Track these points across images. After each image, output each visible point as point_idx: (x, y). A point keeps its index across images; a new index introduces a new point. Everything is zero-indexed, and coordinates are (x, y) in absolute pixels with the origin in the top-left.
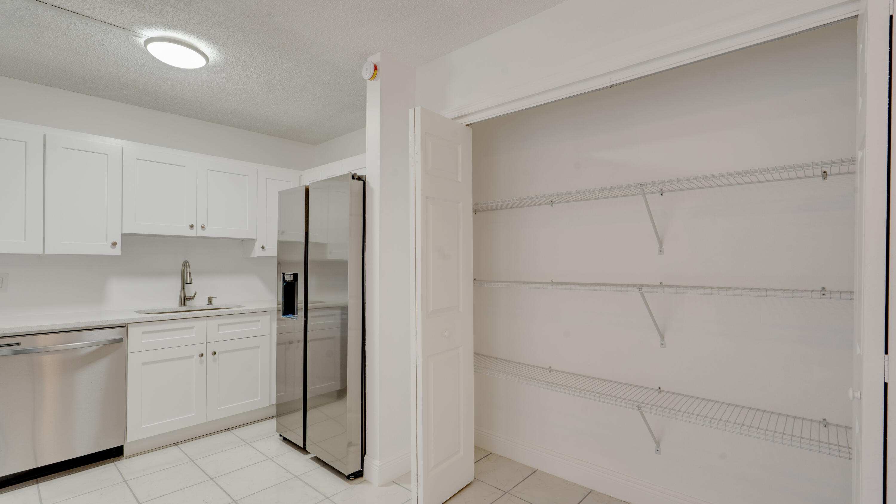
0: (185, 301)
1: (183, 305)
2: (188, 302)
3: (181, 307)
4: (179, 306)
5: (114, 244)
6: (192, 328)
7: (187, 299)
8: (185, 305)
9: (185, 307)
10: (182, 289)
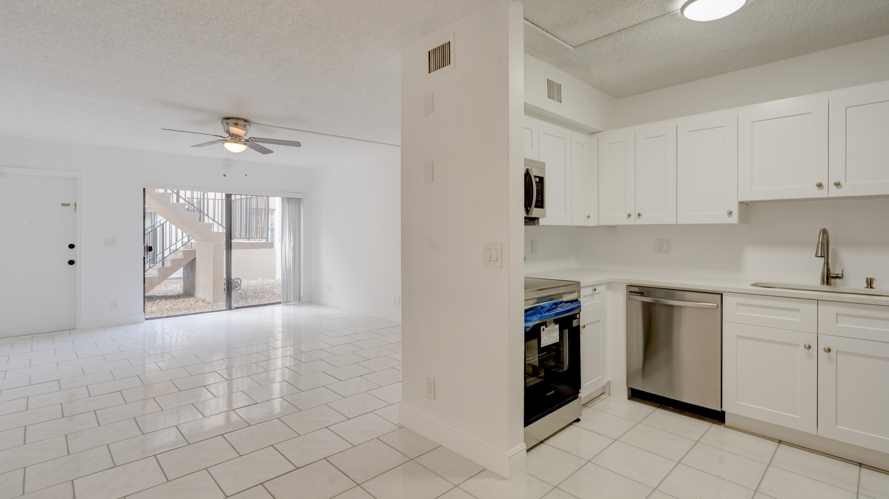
0: (829, 278)
1: (825, 284)
2: (832, 281)
3: (823, 286)
4: (822, 284)
5: (730, 213)
6: (797, 310)
7: (833, 277)
8: (829, 283)
9: (828, 287)
10: (825, 263)
